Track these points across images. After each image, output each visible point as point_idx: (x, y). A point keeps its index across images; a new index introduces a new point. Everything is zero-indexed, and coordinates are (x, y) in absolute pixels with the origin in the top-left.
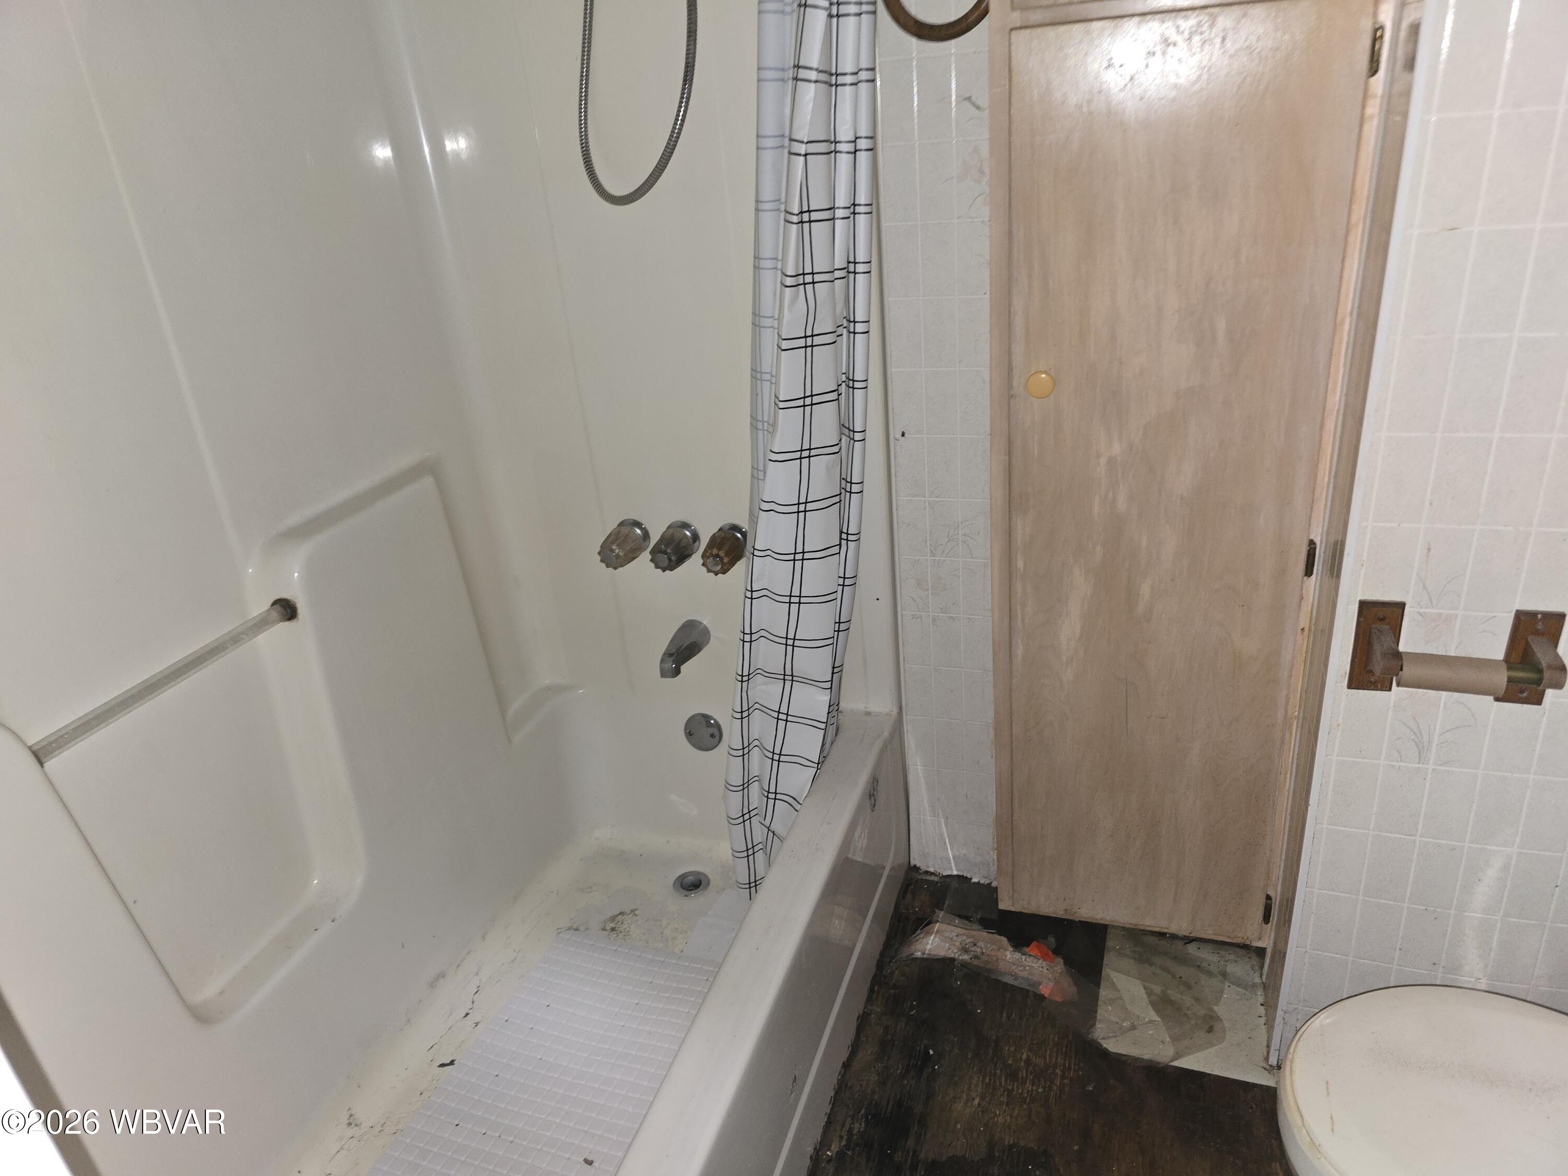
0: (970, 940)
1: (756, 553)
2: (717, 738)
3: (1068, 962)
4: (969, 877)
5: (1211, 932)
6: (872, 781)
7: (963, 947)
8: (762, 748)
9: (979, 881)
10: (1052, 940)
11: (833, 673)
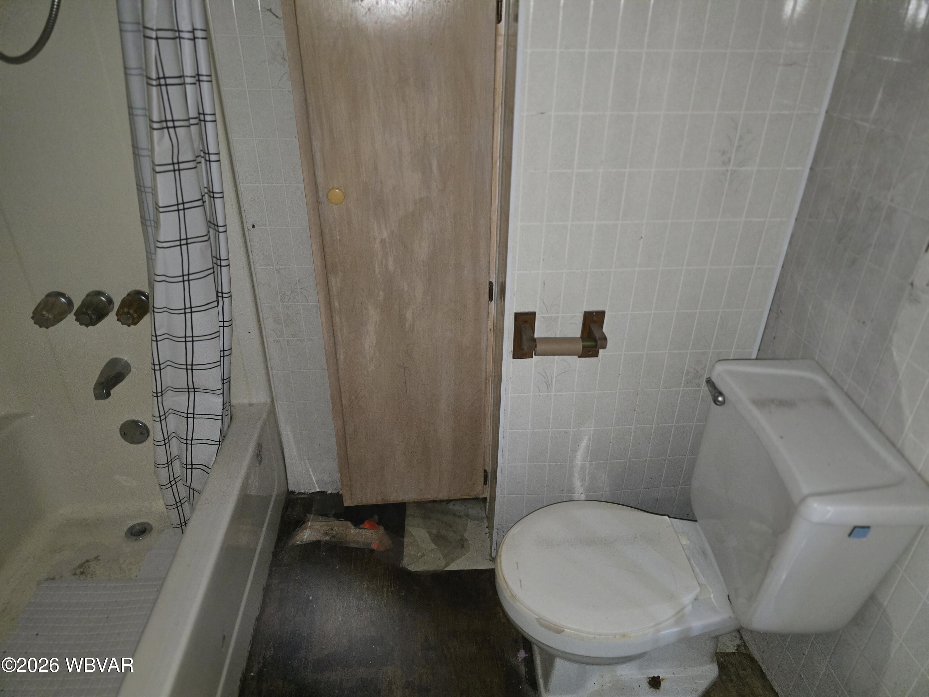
0: (329, 528)
1: (156, 310)
2: (146, 436)
3: (386, 528)
4: (325, 491)
5: (459, 495)
6: (257, 446)
7: (325, 533)
8: (178, 437)
9: (332, 492)
10: (376, 517)
11: (223, 384)
